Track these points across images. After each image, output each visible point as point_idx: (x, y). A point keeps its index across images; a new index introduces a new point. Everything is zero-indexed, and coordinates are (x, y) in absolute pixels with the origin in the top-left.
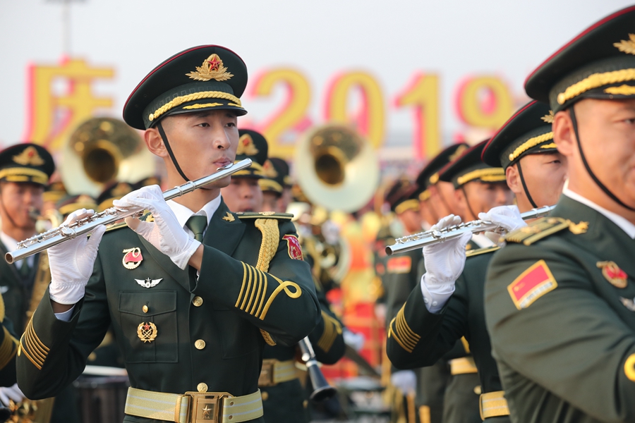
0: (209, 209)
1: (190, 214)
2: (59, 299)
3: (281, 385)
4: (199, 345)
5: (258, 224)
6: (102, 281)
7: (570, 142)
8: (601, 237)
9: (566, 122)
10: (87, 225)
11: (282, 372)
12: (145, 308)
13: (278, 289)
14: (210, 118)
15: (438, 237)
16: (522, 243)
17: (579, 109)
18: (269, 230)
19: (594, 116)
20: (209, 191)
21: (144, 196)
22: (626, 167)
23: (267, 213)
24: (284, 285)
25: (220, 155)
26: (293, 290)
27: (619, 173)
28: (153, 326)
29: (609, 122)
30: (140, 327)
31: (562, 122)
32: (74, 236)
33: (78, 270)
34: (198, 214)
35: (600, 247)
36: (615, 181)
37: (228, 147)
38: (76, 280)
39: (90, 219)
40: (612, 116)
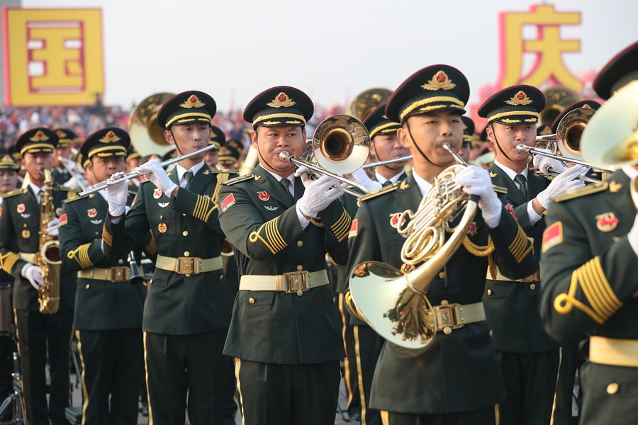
0: (195, 169)
1: (185, 171)
2: (113, 214)
4: (185, 234)
5: (219, 176)
6: (144, 204)
10: (121, 180)
12: (161, 217)
14: (191, 126)
17: (258, 129)
20: (195, 160)
21: (150, 165)
25: (196, 144)
27: (269, 156)
28: (165, 225)
30: (160, 225)
32: (113, 185)
33: (119, 200)
34: (189, 171)
36: (268, 159)
37: (200, 140)
38: (119, 205)
39: (122, 177)
40: (266, 133)
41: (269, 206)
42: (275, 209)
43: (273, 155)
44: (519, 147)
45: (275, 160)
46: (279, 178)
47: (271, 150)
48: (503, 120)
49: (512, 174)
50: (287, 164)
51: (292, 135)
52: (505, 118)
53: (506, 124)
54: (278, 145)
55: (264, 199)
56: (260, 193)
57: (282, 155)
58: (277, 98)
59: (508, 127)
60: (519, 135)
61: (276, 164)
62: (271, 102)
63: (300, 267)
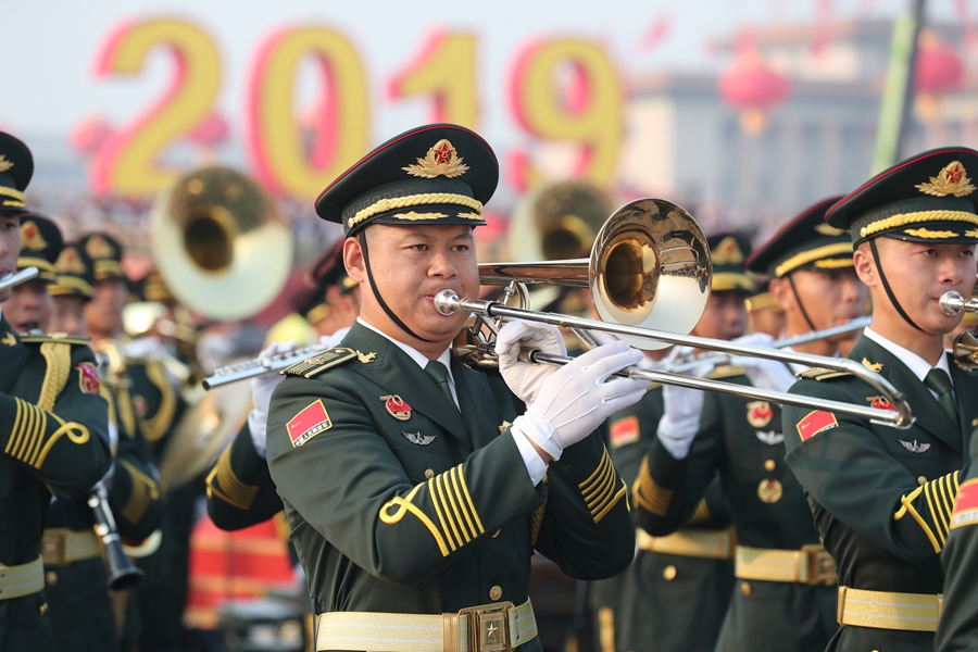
3: (75, 564)
5: (45, 350)
7: (361, 269)
8: (389, 368)
9: (357, 247)
11: (77, 547)
13: (59, 432)
15: (269, 368)
16: (302, 376)
17: (369, 233)
18: (56, 357)
19: (383, 240)
22: (416, 296)
23: (56, 336)
24: (67, 427)
26: (78, 433)
27: (408, 302)
29: (397, 247)
31: (352, 247)
35: (386, 378)
36: (404, 310)
40: (401, 242)
41: (413, 432)
42: (428, 440)
43: (420, 297)
44: (945, 299)
45: (424, 311)
46: (422, 361)
47: (414, 288)
48: (911, 232)
49: (920, 368)
50: (448, 323)
51: (460, 248)
52: (916, 225)
53: (917, 241)
54: (431, 272)
55: (400, 416)
56: (387, 398)
57: (441, 298)
58: (431, 153)
59: (919, 248)
60: (947, 268)
61: (423, 321)
62: (416, 163)
63: (496, 591)
